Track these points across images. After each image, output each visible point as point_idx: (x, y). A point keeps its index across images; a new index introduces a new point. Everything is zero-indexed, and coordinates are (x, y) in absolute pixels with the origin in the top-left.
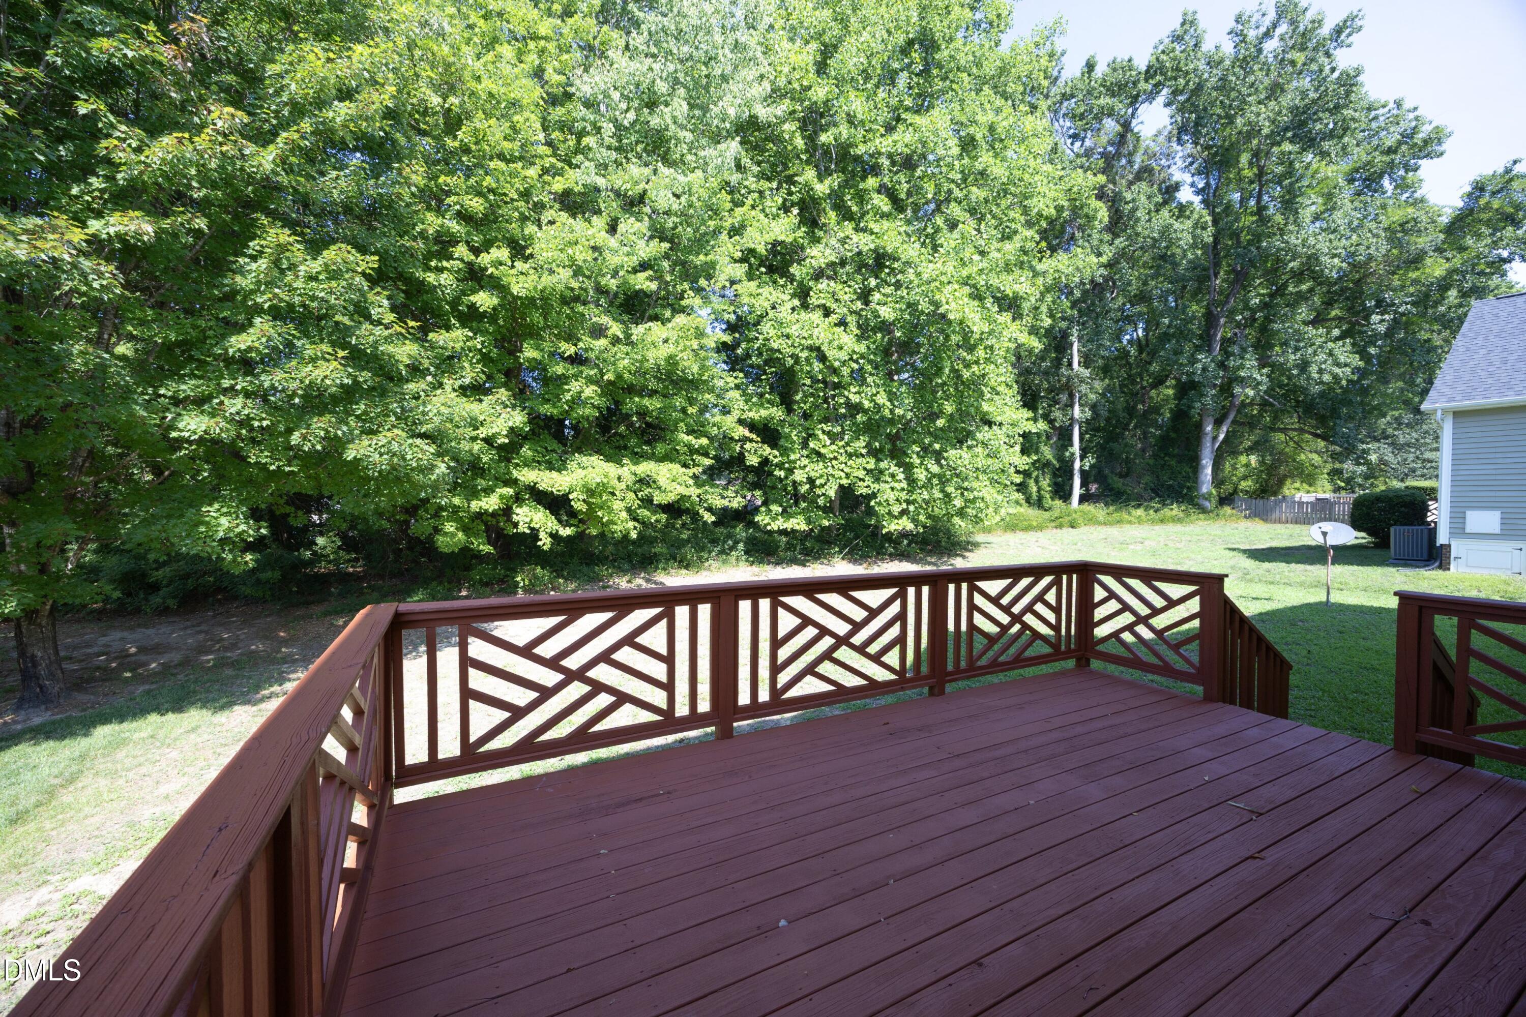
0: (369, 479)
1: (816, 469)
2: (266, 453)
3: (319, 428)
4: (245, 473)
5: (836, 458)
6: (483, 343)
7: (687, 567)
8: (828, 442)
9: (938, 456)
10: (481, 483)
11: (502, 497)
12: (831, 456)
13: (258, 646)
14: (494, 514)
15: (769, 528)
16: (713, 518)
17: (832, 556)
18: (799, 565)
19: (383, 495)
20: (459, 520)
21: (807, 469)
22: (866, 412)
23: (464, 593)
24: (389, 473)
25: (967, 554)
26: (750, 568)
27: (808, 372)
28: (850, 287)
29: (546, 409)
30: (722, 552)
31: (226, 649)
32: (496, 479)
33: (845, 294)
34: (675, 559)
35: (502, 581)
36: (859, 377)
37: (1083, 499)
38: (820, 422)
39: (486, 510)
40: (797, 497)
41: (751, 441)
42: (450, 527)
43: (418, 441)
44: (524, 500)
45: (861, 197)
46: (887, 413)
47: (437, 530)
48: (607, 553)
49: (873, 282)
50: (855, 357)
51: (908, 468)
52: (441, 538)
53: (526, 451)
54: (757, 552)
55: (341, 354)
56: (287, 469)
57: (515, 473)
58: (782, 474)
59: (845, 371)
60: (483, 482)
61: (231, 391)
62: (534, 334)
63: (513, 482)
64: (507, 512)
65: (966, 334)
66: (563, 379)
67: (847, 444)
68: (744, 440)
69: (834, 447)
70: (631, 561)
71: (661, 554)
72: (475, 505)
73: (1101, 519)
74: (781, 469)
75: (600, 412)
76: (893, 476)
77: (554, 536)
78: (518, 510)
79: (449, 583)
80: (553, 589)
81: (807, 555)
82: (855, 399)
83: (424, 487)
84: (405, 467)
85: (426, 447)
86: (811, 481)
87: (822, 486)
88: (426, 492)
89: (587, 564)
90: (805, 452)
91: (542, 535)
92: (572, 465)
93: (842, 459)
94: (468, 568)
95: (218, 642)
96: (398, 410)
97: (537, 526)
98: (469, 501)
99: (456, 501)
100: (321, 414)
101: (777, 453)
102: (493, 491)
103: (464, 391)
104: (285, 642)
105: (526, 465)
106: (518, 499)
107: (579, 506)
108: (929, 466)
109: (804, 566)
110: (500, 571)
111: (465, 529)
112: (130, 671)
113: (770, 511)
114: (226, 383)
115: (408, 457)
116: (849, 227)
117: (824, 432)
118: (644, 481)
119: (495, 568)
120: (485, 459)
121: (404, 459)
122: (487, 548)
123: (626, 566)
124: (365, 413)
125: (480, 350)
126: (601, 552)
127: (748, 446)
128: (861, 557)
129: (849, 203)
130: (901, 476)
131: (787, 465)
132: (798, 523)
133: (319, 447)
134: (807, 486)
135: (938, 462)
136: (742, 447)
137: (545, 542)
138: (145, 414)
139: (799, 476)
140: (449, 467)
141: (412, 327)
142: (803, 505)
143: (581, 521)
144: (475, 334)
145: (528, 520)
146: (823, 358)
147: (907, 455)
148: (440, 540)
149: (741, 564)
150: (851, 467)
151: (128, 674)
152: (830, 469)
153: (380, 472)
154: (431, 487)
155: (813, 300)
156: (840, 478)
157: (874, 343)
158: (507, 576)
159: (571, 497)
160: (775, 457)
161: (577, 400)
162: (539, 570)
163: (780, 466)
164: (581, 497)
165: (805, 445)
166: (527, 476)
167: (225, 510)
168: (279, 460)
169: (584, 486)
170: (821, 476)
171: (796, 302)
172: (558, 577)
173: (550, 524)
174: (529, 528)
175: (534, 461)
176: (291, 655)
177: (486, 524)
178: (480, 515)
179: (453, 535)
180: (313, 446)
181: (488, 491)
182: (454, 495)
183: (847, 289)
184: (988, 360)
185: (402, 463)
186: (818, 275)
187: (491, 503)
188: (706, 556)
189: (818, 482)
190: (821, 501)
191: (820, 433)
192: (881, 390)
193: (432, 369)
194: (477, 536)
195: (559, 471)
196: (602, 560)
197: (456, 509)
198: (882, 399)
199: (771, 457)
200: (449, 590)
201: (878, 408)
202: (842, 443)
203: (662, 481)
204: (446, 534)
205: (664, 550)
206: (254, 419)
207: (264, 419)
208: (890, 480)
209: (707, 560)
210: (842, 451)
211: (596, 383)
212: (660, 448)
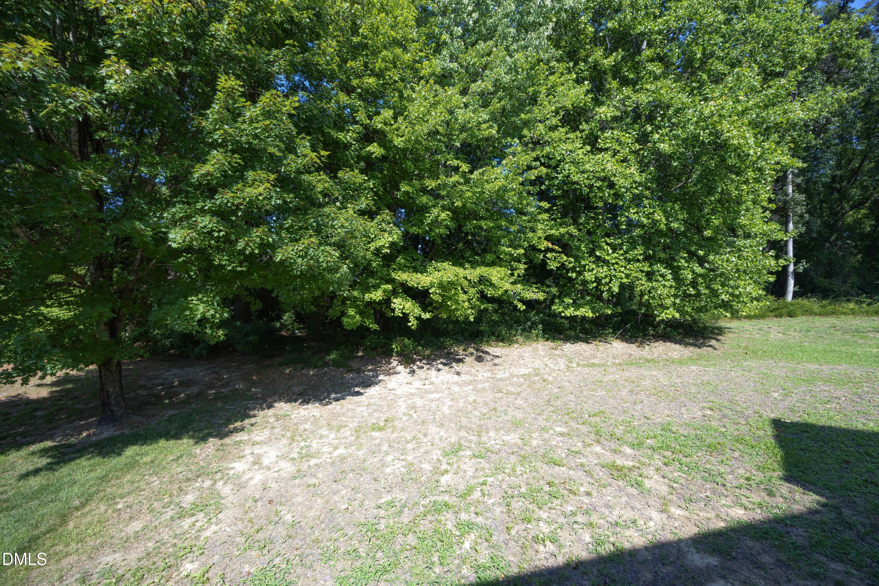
0: (295, 277)
1: (603, 272)
2: (226, 258)
3: (256, 236)
4: (220, 274)
5: (617, 263)
6: (374, 184)
7: (502, 341)
8: (610, 252)
9: (701, 261)
10: (372, 281)
11: (385, 291)
12: (614, 261)
13: (240, 386)
14: (380, 303)
15: (563, 314)
16: (524, 307)
17: (607, 335)
18: (583, 341)
19: (305, 289)
20: (356, 307)
21: (594, 272)
22: (643, 226)
23: (360, 354)
24: (308, 272)
25: (719, 337)
26: (546, 343)
27: (601, 198)
28: (629, 133)
29: (414, 230)
30: (524, 330)
31: (223, 386)
32: (381, 278)
33: (628, 138)
34: (493, 334)
35: (382, 347)
36: (637, 200)
37: (796, 295)
38: (603, 237)
39: (375, 300)
40: (586, 292)
41: (552, 250)
42: (351, 312)
43: (328, 248)
44: (399, 293)
45: (636, 67)
46: (663, 227)
47: (343, 314)
48: (449, 330)
49: (649, 128)
50: (634, 186)
51: (676, 271)
52: (345, 319)
53: (400, 260)
54: (550, 330)
55: (272, 177)
56: (239, 269)
57: (393, 275)
58: (574, 275)
59: (628, 196)
60: (373, 281)
61: (202, 211)
62: (407, 176)
63: (391, 281)
64: (387, 302)
65: (743, 157)
66: (425, 209)
67: (626, 252)
68: (548, 250)
69: (615, 255)
70: (463, 335)
71: (485, 331)
72: (367, 296)
73: (817, 310)
74: (572, 272)
75: (450, 231)
76: (662, 276)
77: (418, 318)
78: (395, 301)
79: (352, 346)
80: (415, 354)
81: (587, 334)
82: (634, 217)
83: (332, 283)
84: (318, 267)
85: (333, 252)
86: (598, 280)
87: (607, 284)
88: (333, 287)
89: (436, 336)
90: (592, 259)
91: (411, 318)
92: (430, 269)
93: (623, 263)
94: (363, 337)
95: (220, 381)
96: (315, 224)
97: (408, 312)
98: (364, 294)
99: (356, 293)
100: (257, 226)
101: (573, 260)
102: (379, 287)
103: (362, 213)
104: (255, 384)
105: (400, 269)
106: (395, 293)
107: (436, 298)
108: (695, 268)
109: (588, 342)
110: (382, 340)
111: (361, 313)
112: (169, 399)
113: (563, 302)
114: (199, 206)
115: (321, 260)
116: (627, 91)
117: (607, 244)
118: (482, 280)
119: (379, 338)
120: (374, 264)
121: (318, 262)
122: (374, 327)
123: (461, 339)
124: (292, 226)
125: (372, 189)
126: (444, 329)
127: (549, 255)
128: (631, 337)
129: (626, 74)
130: (670, 277)
131: (578, 269)
132: (586, 312)
133: (257, 251)
134: (595, 285)
135: (701, 265)
136: (544, 256)
137: (413, 323)
138: (143, 227)
139: (589, 276)
140: (349, 268)
141: (323, 156)
142: (588, 298)
143: (434, 308)
144: (369, 179)
145: (401, 307)
146: (611, 185)
147: (675, 260)
148: (345, 320)
149: (540, 339)
150: (630, 270)
151: (167, 401)
152: (612, 271)
153: (301, 271)
154: (337, 283)
155: (601, 144)
156: (622, 278)
157: (650, 174)
158: (386, 344)
159: (431, 291)
160: (570, 263)
161: (436, 222)
162: (406, 340)
163: (573, 269)
164: (438, 291)
165: (591, 253)
166: (402, 276)
167: (205, 299)
168: (233, 262)
169: (439, 284)
170: (606, 276)
171: (588, 148)
172: (418, 345)
173: (416, 311)
174: (402, 313)
175: (405, 266)
176: (256, 393)
177: (374, 309)
178: (371, 304)
179: (353, 317)
180: (253, 250)
181: (376, 287)
182: (354, 290)
183: (627, 135)
184: (757, 181)
185: (316, 264)
186: (604, 126)
187: (377, 295)
188: (514, 333)
189: (603, 281)
190: (605, 295)
191: (604, 244)
192: (657, 209)
193: (340, 198)
194: (368, 317)
195: (422, 273)
196: (445, 333)
197: (356, 299)
198: (659, 216)
199: (567, 263)
200: (352, 351)
201: (655, 222)
202: (621, 252)
203: (495, 280)
204: (349, 316)
205: (487, 329)
206: (214, 231)
207: (221, 231)
208: (661, 279)
209: (515, 335)
210: (621, 258)
211: (449, 209)
212: (489, 257)
